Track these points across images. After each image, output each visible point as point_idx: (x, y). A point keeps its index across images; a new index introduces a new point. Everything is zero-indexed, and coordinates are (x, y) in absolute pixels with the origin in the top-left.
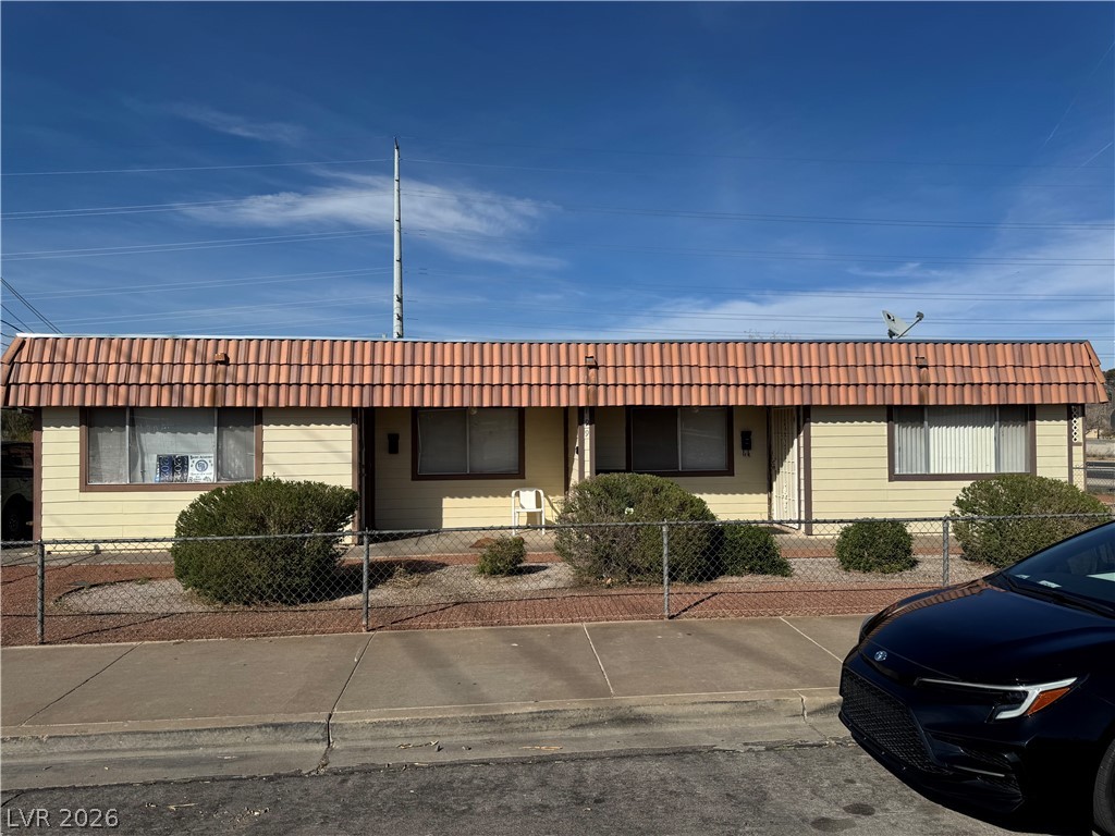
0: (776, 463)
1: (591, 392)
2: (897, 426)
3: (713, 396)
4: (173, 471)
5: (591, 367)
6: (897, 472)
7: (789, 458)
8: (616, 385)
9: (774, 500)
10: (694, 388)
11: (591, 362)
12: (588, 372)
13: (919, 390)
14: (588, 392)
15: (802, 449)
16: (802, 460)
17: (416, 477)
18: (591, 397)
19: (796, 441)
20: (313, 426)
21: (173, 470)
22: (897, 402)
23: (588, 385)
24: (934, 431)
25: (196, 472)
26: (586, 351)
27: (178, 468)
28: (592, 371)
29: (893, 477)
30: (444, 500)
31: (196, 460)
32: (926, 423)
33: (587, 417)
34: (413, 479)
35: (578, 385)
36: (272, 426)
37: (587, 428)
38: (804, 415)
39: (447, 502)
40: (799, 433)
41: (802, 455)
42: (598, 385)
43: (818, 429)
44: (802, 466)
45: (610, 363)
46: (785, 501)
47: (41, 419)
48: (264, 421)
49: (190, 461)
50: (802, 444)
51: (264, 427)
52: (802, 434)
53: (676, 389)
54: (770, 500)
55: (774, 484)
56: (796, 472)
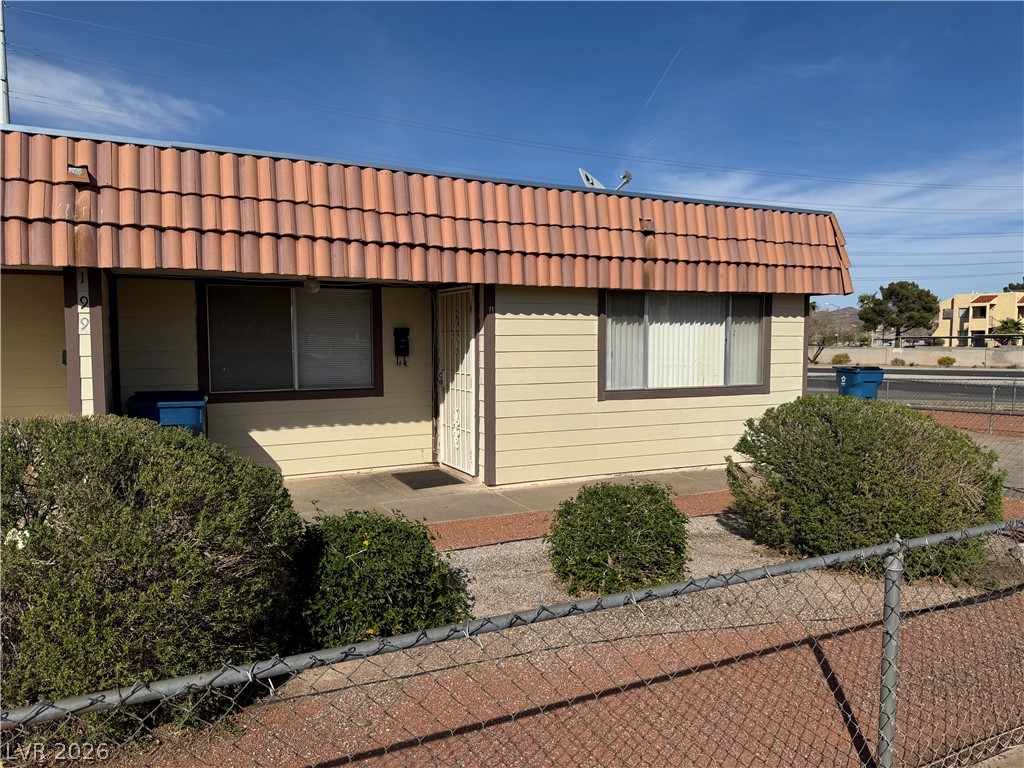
0: (444, 375)
1: (82, 238)
2: (610, 320)
3: (336, 260)
5: (80, 186)
6: (609, 387)
7: (463, 368)
8: (138, 227)
9: (441, 431)
10: (302, 244)
11: (80, 175)
12: (74, 197)
13: (643, 266)
14: (73, 240)
15: (482, 355)
16: (482, 371)
18: (81, 248)
19: (473, 342)
22: (614, 285)
23: (75, 224)
24: (656, 329)
26: (71, 153)
28: (84, 196)
29: (604, 395)
32: (646, 317)
33: (83, 290)
35: (49, 221)
37: (84, 313)
38: (486, 299)
40: (477, 330)
41: (482, 365)
42: (97, 225)
43: (506, 324)
44: (482, 381)
45: (126, 182)
46: (456, 433)
50: (482, 347)
52: (482, 332)
53: (266, 243)
54: (435, 429)
55: (442, 407)
56: (473, 390)
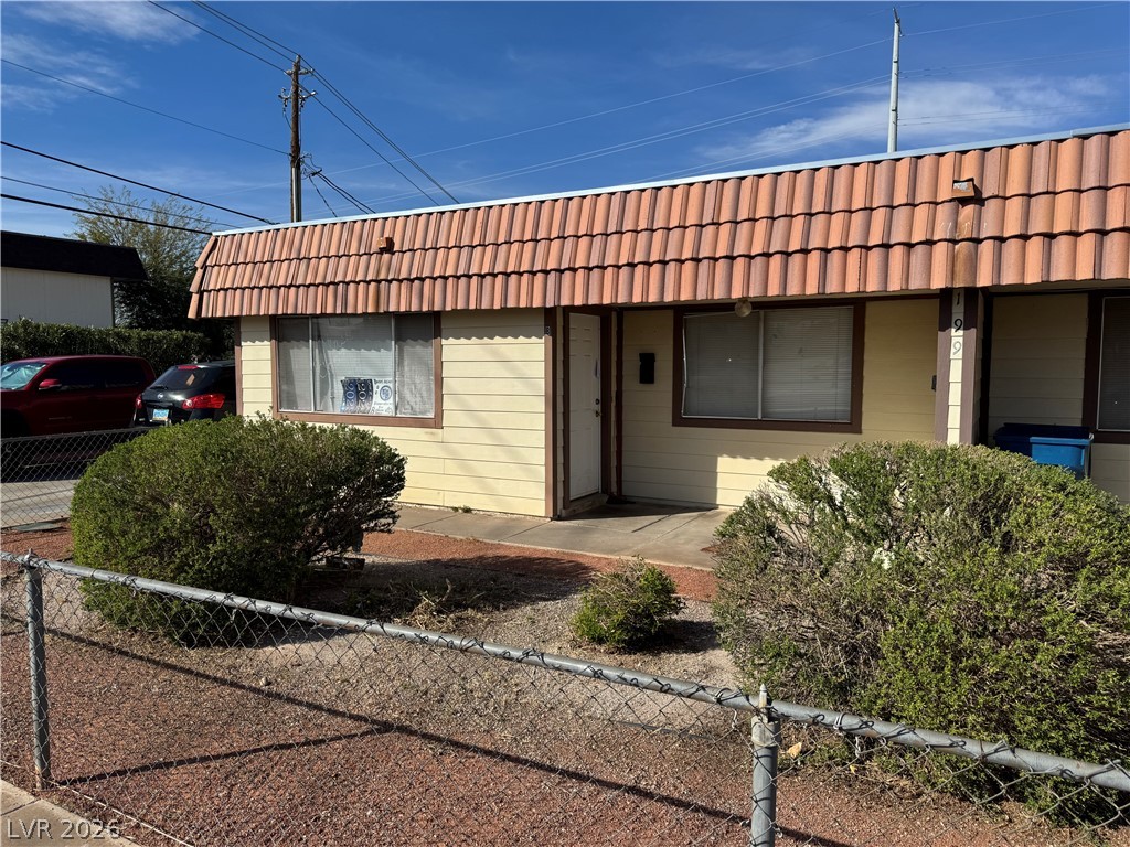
1: (961, 258)
4: (358, 399)
5: (964, 201)
8: (1025, 237)
11: (965, 190)
12: (957, 213)
14: (953, 260)
17: (678, 421)
18: (960, 267)
20: (497, 339)
21: (358, 396)
23: (955, 242)
25: (380, 401)
26: (958, 167)
27: (362, 395)
28: (970, 209)
30: (720, 459)
31: (381, 385)
33: (958, 312)
34: (674, 424)
35: (930, 243)
36: (452, 340)
37: (957, 337)
39: (725, 464)
42: (978, 241)
45: (1014, 188)
47: (240, 333)
48: (443, 332)
49: (375, 386)
51: (444, 342)
